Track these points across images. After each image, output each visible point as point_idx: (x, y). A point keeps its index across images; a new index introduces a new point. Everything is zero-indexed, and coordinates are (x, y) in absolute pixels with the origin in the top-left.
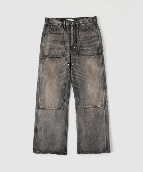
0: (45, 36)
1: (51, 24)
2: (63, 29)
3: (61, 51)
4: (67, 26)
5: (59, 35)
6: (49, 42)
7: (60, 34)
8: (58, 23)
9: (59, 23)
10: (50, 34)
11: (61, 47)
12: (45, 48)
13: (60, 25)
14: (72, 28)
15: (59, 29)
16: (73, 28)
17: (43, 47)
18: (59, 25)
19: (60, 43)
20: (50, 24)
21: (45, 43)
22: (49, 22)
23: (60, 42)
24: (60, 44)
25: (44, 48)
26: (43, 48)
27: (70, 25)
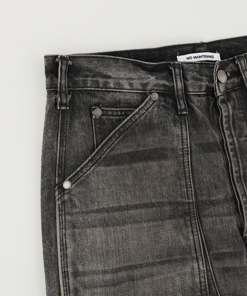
0: (67, 185)
1: (90, 93)
2: (175, 121)
3: (188, 269)
4: (195, 99)
5: (154, 164)
6: (105, 224)
7: (158, 154)
8: (137, 84)
9: (144, 85)
10: (101, 169)
11: (183, 242)
12: (84, 274)
13: (155, 96)
14: (226, 110)
15: (149, 127)
16: (234, 108)
17: (66, 275)
18: (144, 95)
19: (171, 217)
20: (87, 98)
21: (73, 235)
22: (76, 83)
23: (168, 208)
24: (169, 225)
25: (76, 274)
26: (71, 280)
27: (211, 92)
